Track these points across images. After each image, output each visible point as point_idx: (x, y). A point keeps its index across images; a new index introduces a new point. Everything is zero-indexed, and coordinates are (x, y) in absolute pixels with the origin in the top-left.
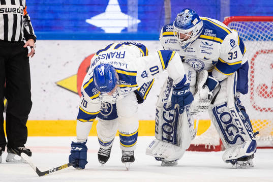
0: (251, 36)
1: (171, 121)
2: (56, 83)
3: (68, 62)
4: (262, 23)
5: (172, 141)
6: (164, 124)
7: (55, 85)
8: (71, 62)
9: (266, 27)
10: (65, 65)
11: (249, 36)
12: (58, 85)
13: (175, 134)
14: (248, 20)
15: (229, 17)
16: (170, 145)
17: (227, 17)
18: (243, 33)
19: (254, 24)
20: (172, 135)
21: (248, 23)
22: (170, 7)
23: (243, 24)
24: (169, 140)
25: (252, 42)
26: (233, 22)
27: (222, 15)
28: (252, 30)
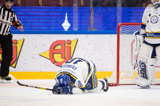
0: (131, 32)
1: (143, 69)
2: (39, 54)
3: (45, 45)
4: (137, 26)
5: (145, 77)
6: (141, 70)
7: (39, 55)
8: (46, 44)
9: (138, 28)
10: (43, 46)
11: (130, 32)
12: (40, 55)
13: (146, 74)
14: (130, 25)
15: (121, 23)
16: (144, 79)
17: (120, 23)
18: (128, 31)
19: (133, 27)
20: (145, 75)
21: (130, 26)
22: (93, 18)
23: (127, 26)
24: (144, 77)
25: (132, 35)
26: (123, 26)
27: (117, 22)
28: (132, 29)
